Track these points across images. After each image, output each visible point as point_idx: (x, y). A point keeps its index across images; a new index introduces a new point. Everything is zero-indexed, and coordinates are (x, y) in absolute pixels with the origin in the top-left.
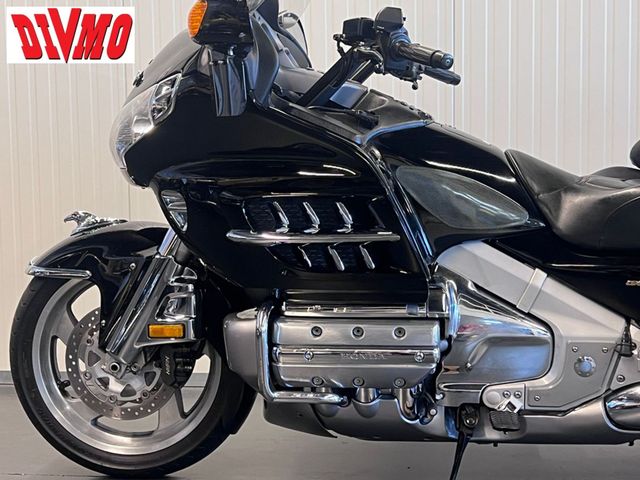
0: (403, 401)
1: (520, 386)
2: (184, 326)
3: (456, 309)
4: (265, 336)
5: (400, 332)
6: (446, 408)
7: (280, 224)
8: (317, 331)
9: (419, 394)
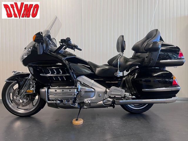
0: (71, 102)
1: (90, 99)
2: (33, 90)
3: (79, 87)
4: (47, 92)
5: (70, 90)
6: (78, 103)
7: (50, 73)
8: (56, 91)
9: (73, 101)
